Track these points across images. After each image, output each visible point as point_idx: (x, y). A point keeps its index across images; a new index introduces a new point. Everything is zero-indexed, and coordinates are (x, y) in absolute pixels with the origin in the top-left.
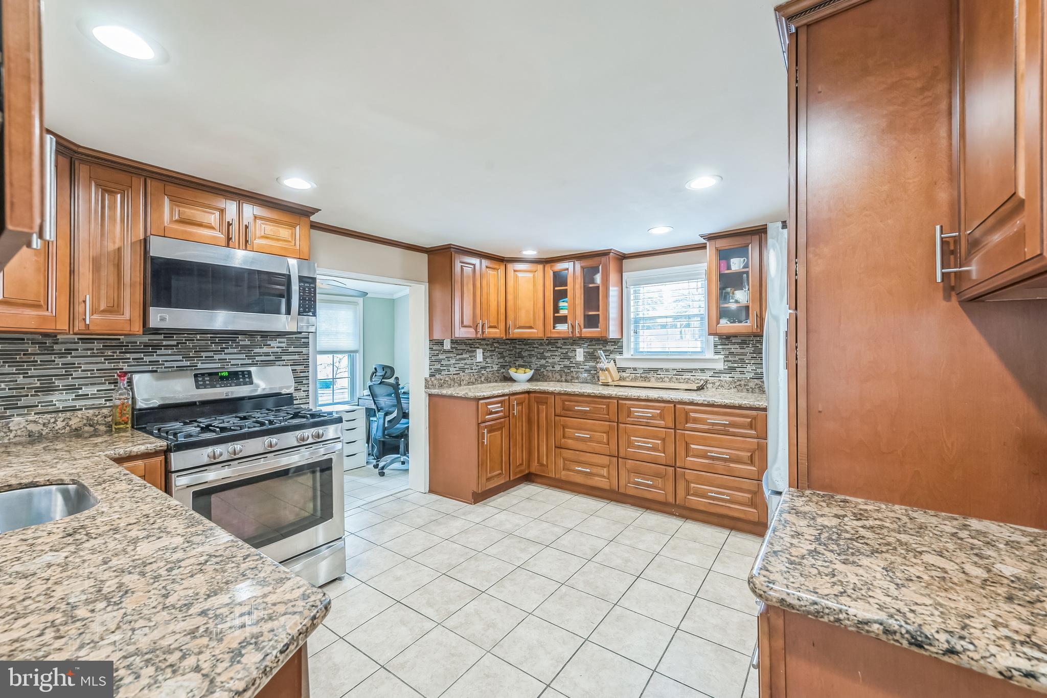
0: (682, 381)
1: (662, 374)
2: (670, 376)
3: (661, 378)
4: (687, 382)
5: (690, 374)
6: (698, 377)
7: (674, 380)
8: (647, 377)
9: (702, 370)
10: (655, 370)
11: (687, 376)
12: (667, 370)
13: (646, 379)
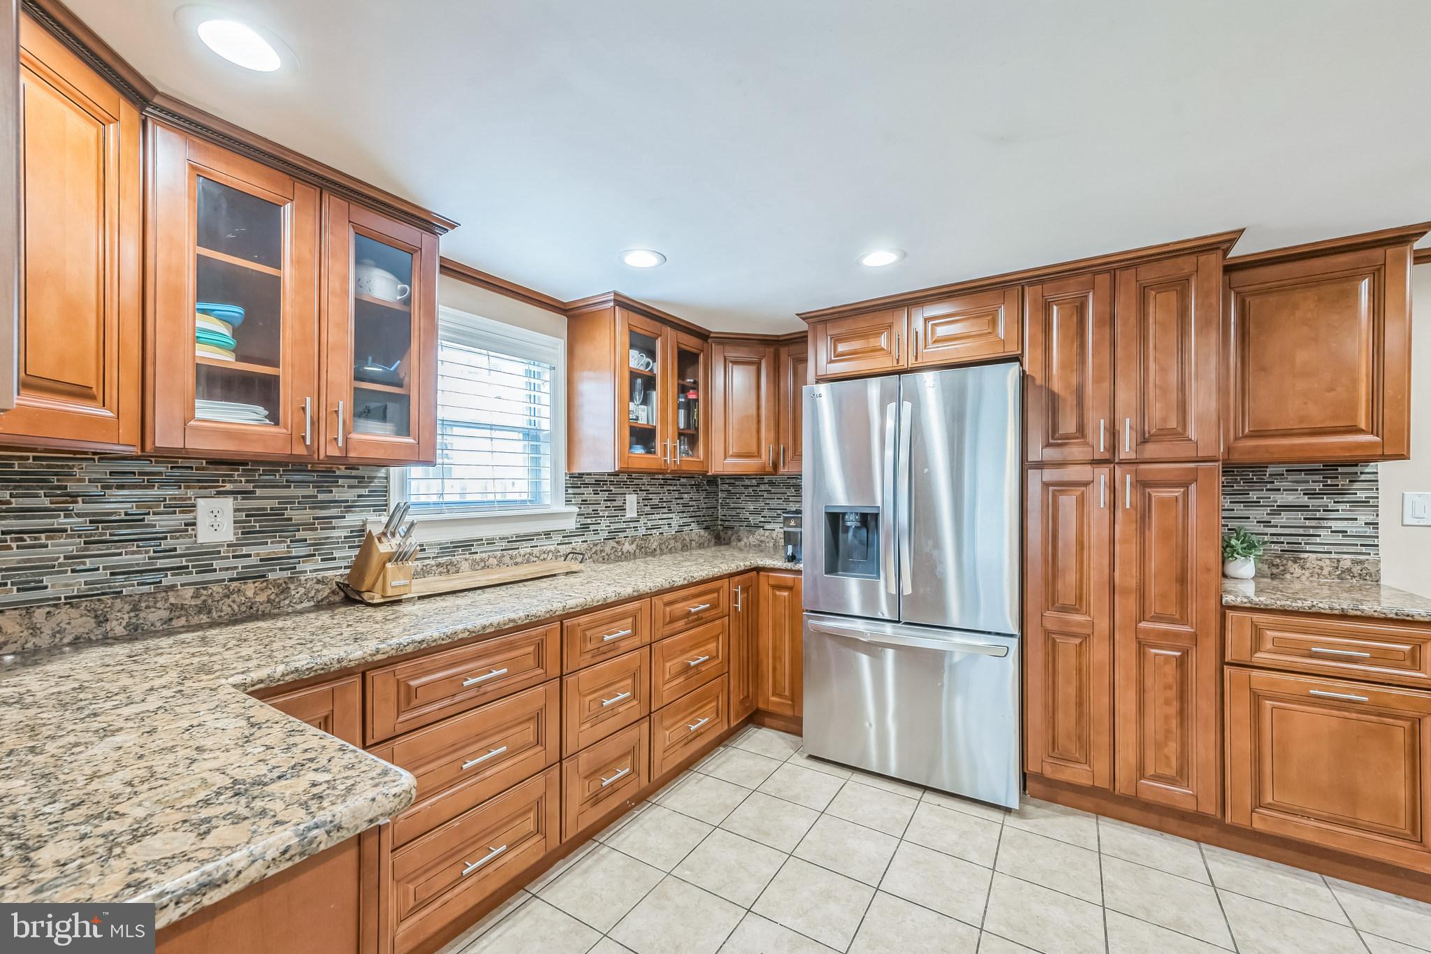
0: (519, 560)
1: (481, 553)
2: (499, 554)
3: (482, 560)
4: (528, 562)
5: (530, 544)
6: (544, 548)
7: (507, 560)
8: (451, 563)
9: (548, 534)
10: (466, 545)
11: (525, 549)
12: (491, 542)
13: (450, 569)
